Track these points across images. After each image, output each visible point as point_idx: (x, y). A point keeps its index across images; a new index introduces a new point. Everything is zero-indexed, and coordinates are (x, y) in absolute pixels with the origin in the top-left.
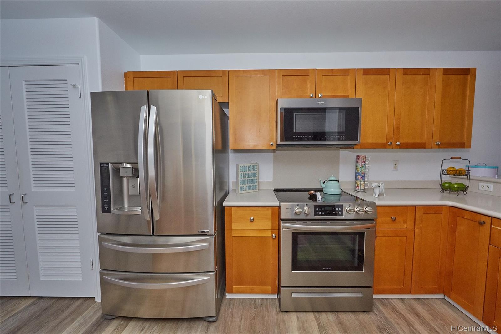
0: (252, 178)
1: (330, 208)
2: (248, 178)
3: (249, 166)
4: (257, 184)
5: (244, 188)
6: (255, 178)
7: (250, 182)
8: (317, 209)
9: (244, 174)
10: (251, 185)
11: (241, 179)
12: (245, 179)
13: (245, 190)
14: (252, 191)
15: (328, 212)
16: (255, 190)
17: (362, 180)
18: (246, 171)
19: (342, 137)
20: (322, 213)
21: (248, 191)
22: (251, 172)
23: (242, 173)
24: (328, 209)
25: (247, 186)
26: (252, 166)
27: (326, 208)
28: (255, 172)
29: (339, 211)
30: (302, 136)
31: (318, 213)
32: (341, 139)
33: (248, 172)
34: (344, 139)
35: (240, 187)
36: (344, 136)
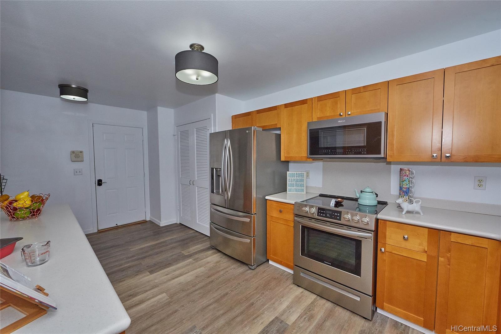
0: (300, 183)
1: (331, 213)
2: (296, 183)
3: (296, 173)
4: (305, 188)
5: (292, 189)
6: (303, 183)
7: (297, 185)
8: (320, 211)
9: (292, 179)
10: (299, 188)
11: (290, 183)
12: (293, 183)
13: (293, 191)
14: (300, 193)
15: (328, 215)
16: (302, 193)
17: (404, 195)
18: (294, 177)
19: (364, 150)
20: (323, 215)
21: (295, 193)
22: (298, 178)
23: (290, 178)
24: (328, 213)
25: (295, 189)
26: (300, 173)
27: (327, 212)
28: (303, 178)
29: (338, 216)
30: (327, 150)
31: (320, 214)
32: (363, 153)
33: (295, 178)
34: (365, 153)
35: (289, 189)
36: (365, 150)
